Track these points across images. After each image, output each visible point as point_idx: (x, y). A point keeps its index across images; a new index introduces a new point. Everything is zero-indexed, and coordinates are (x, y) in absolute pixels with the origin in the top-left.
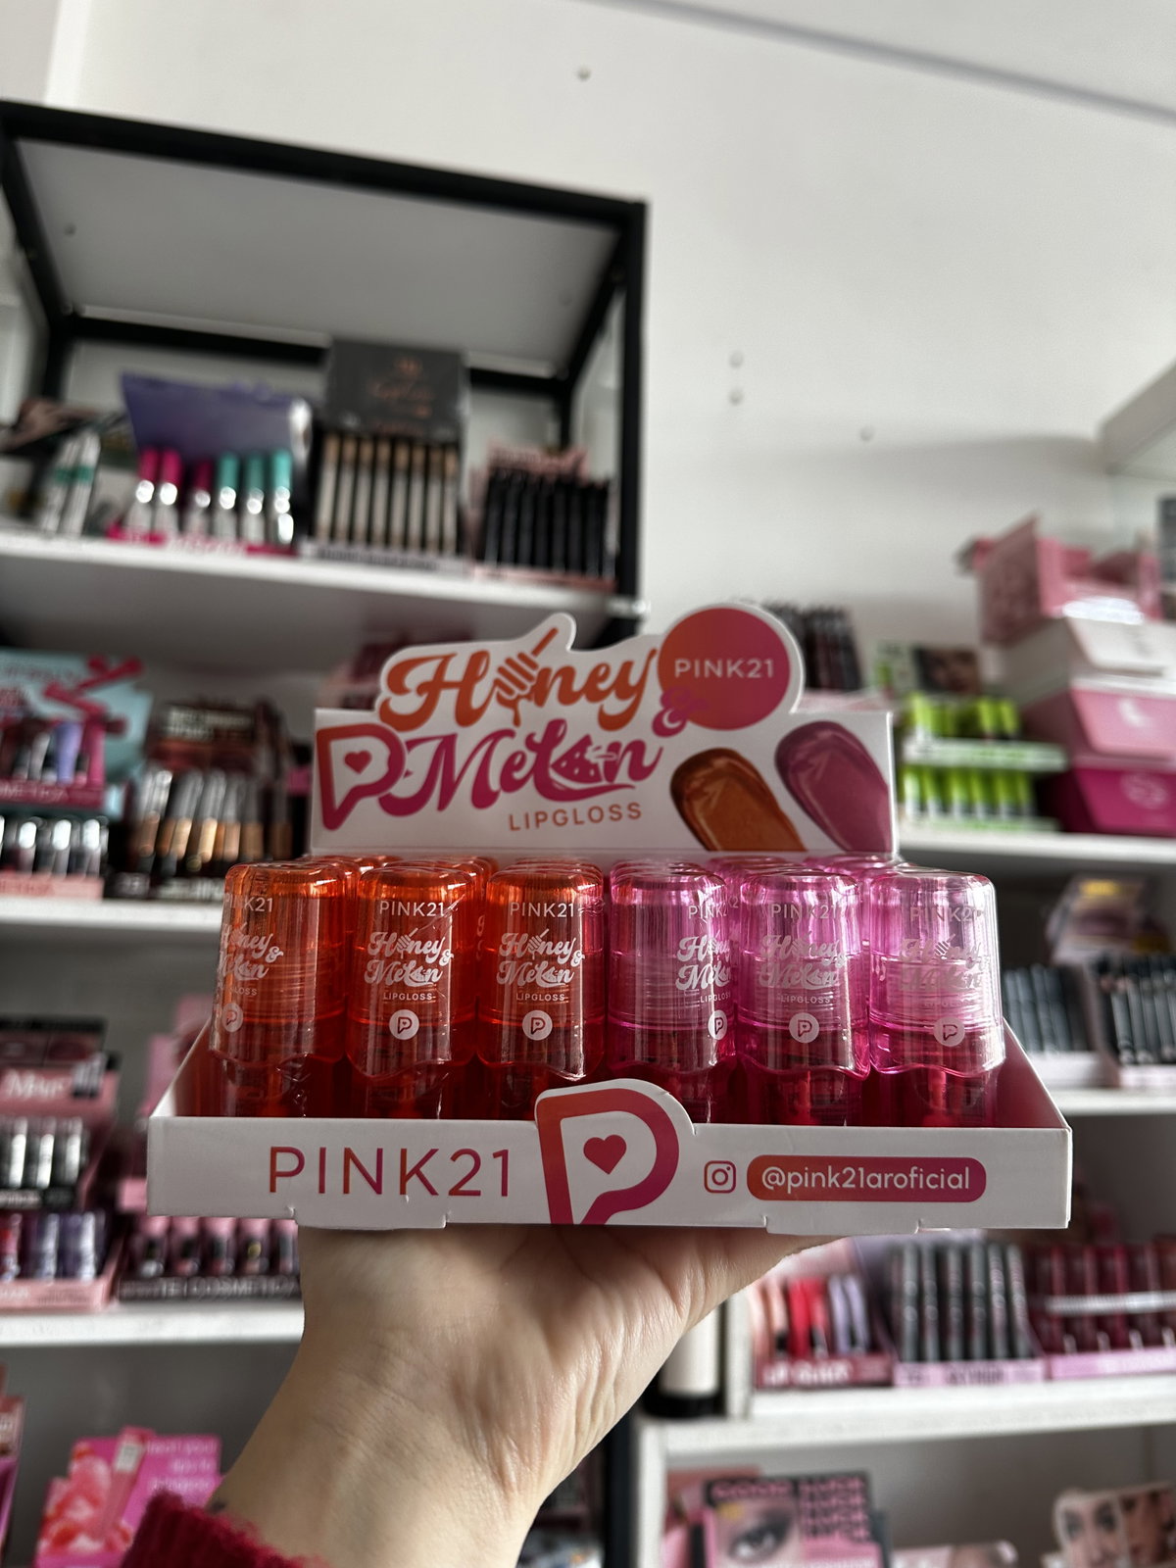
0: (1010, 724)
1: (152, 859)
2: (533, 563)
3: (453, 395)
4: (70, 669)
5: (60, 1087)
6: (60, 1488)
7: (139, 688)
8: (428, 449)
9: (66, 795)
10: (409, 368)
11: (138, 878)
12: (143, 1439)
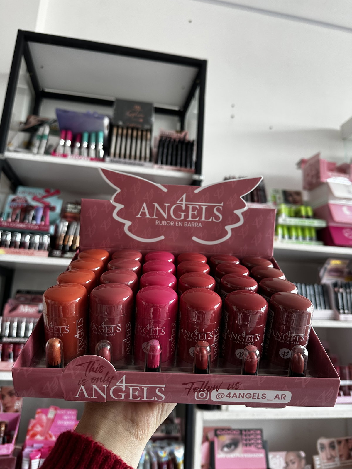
0: (310, 213)
1: (62, 246)
2: (171, 164)
3: (150, 116)
4: (40, 192)
5: (35, 310)
6: (33, 422)
7: (59, 198)
8: (142, 131)
9: (38, 227)
10: (138, 108)
11: (58, 251)
12: (56, 409)
